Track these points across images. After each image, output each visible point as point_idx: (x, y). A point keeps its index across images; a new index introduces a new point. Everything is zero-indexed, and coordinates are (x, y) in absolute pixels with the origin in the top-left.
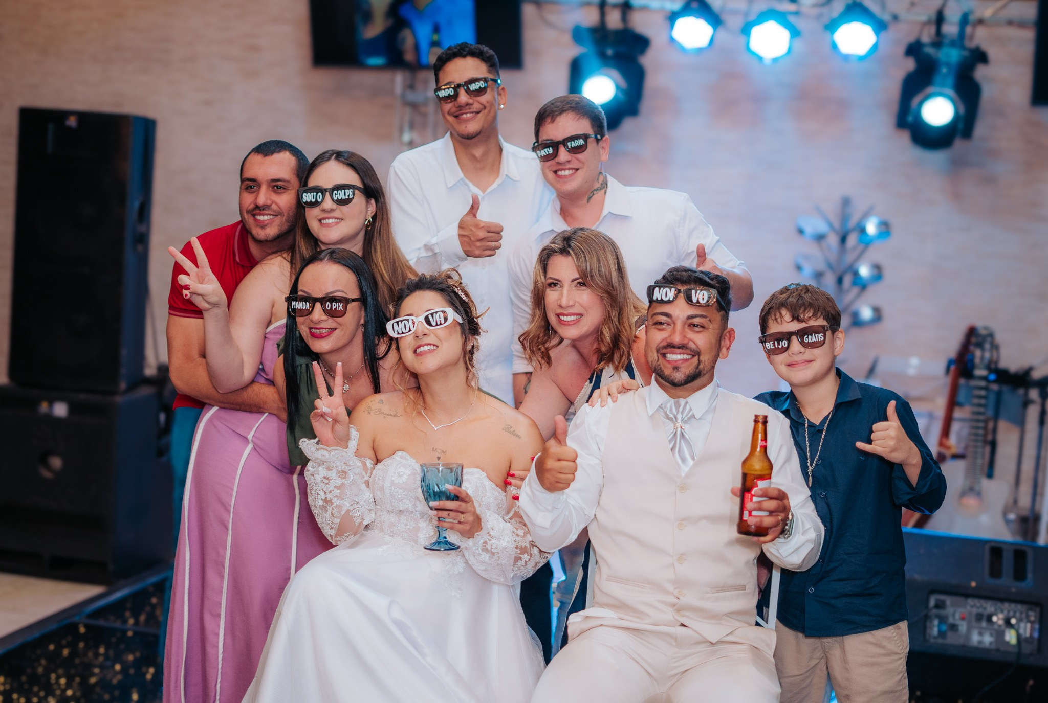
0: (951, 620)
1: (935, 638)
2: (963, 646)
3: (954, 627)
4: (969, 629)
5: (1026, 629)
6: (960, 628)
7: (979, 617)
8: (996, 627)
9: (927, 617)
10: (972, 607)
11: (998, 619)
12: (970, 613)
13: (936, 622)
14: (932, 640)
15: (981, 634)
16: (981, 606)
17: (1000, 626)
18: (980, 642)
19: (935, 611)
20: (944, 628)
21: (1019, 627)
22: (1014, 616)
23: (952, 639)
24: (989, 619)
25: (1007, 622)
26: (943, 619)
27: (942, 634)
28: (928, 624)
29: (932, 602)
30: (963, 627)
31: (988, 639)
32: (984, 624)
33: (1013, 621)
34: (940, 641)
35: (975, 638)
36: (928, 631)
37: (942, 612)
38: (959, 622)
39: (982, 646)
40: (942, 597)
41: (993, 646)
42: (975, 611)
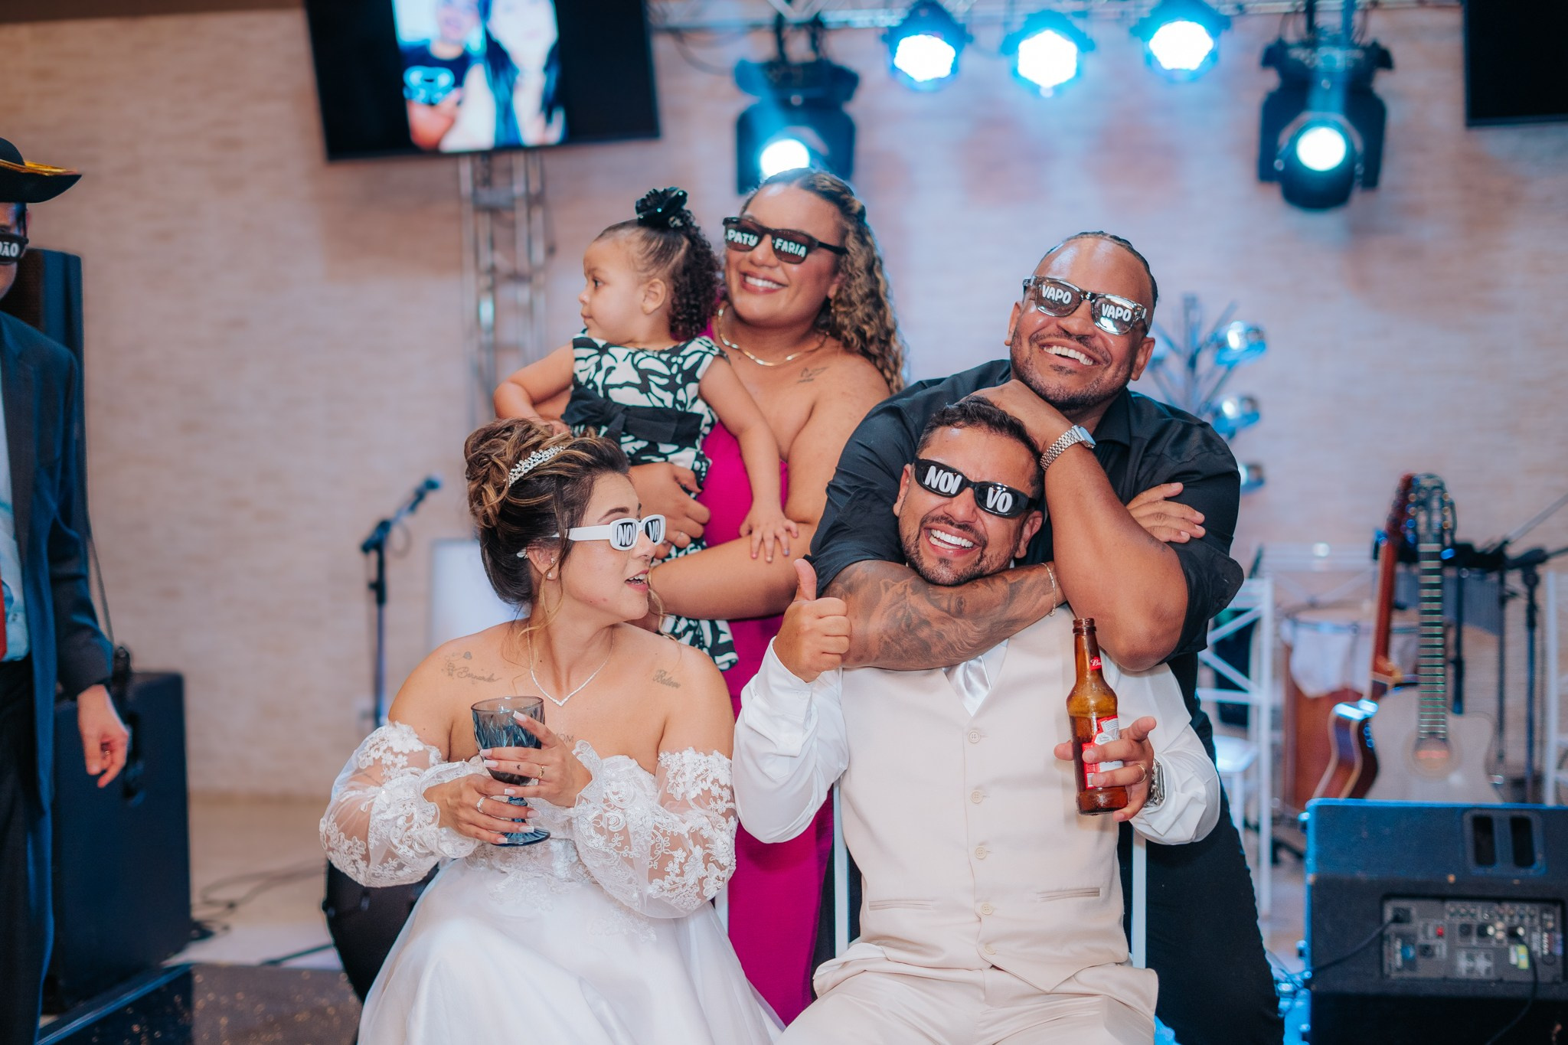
0: (1421, 940)
1: (1398, 970)
2: (1445, 979)
3: (1426, 951)
4: (1452, 951)
5: (1542, 943)
6: (1437, 951)
7: (1466, 930)
8: (1494, 943)
9: (1382, 938)
10: (1452, 915)
11: (1496, 931)
12: (1451, 926)
13: (1398, 945)
14: (1394, 975)
15: (1470, 957)
16: (1468, 912)
17: (1500, 942)
18: (1471, 970)
19: (1394, 927)
20: (1411, 953)
21: (1530, 938)
22: (1521, 925)
23: (1426, 970)
24: (1482, 932)
25: (1512, 934)
26: (1407, 940)
27: (1409, 964)
28: (1385, 948)
29: (1389, 914)
30: (1441, 949)
31: (1482, 965)
32: (1474, 941)
33: (1521, 931)
34: (1407, 974)
35: (1463, 964)
36: (1386, 960)
37: (1404, 928)
38: (1433, 942)
39: (1475, 976)
40: (1404, 904)
41: (1492, 976)
42: (1458, 921)
